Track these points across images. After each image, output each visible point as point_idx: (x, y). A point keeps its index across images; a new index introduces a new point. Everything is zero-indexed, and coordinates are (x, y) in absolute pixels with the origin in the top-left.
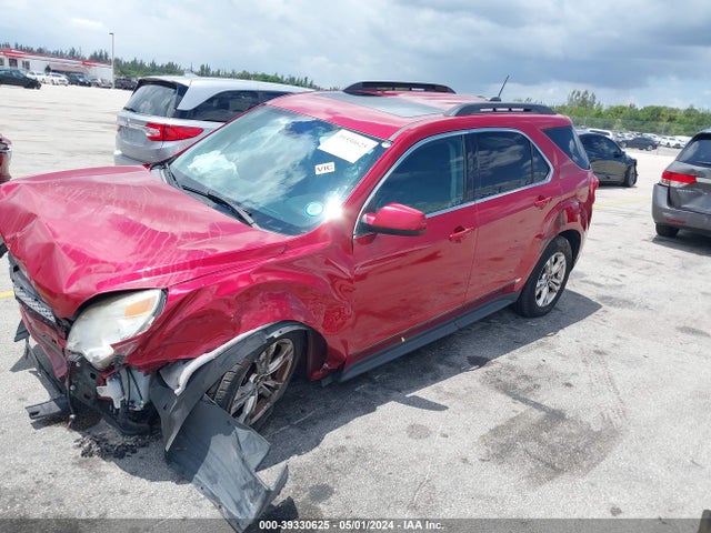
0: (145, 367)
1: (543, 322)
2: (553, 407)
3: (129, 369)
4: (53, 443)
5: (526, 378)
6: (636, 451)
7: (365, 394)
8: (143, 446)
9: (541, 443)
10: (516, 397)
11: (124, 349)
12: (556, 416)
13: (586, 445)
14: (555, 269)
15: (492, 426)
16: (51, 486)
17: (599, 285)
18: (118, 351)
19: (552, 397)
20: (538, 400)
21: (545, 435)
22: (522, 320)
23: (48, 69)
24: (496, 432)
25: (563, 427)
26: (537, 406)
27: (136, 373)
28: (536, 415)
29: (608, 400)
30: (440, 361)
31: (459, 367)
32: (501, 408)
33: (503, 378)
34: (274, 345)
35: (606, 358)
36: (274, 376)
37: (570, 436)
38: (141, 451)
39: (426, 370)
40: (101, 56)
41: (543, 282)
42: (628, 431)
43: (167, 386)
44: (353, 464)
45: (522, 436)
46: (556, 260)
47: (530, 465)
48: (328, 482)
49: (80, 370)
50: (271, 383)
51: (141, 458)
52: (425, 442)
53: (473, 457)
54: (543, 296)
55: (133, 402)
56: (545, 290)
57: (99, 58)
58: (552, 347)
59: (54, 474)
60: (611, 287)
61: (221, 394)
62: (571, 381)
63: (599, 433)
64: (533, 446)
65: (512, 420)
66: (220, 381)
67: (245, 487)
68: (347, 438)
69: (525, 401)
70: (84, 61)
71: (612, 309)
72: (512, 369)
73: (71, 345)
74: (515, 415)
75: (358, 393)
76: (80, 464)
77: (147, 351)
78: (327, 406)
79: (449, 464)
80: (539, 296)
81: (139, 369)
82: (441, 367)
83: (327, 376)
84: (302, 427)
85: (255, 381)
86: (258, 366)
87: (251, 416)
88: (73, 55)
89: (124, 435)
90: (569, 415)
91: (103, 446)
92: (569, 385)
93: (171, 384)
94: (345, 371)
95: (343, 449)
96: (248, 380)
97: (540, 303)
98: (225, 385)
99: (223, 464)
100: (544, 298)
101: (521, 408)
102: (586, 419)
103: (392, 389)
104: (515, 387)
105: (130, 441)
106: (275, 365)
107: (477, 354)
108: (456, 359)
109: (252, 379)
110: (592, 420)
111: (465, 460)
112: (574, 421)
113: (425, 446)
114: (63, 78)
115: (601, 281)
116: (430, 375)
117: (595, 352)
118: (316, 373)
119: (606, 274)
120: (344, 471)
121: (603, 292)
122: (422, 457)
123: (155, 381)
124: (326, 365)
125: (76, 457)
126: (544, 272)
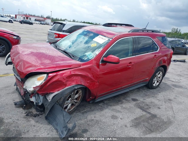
0: (42, 94)
1: (154, 90)
2: (154, 114)
3: (38, 94)
4: (19, 112)
5: (147, 105)
6: (176, 128)
7: (101, 106)
8: (41, 115)
9: (148, 123)
10: (143, 110)
11: (36, 89)
12: (154, 116)
13: (162, 125)
14: (159, 76)
15: (135, 117)
16: (17, 123)
17: (173, 81)
18: (35, 89)
19: (154, 111)
20: (149, 112)
21: (150, 121)
22: (148, 89)
23: (35, 20)
24: (136, 119)
25: (156, 119)
26: (149, 113)
27: (39, 95)
28: (148, 115)
29: (170, 113)
30: (124, 99)
31: (129, 101)
32: (139, 113)
33: (141, 105)
34: (76, 91)
35: (171, 101)
36: (76, 99)
37: (157, 122)
38: (40, 116)
39: (119, 101)
40: (49, 17)
41: (155, 79)
42: (174, 122)
43: (47, 99)
44: (95, 124)
45: (143, 121)
46: (159, 73)
47: (144, 129)
48: (87, 128)
49: (27, 94)
50: (75, 101)
51: (40, 118)
52: (115, 120)
53: (128, 125)
54: (155, 83)
55: (39, 103)
56: (156, 82)
57: (48, 18)
58: (156, 97)
59: (18, 120)
60: (176, 82)
61: (61, 102)
62: (160, 107)
63: (166, 122)
64: (146, 124)
65: (141, 116)
66: (60, 99)
67: (64, 127)
68: (94, 117)
69: (146, 111)
70: (44, 18)
71: (176, 88)
72: (144, 102)
73: (24, 87)
74: (142, 115)
75: (100, 106)
76: (25, 118)
77: (42, 90)
78: (91, 108)
79: (121, 127)
80: (154, 83)
81: (40, 94)
82: (124, 101)
83: (91, 100)
84: (83, 113)
85: (70, 100)
86: (72, 96)
87: (69, 109)
88: (42, 17)
89: (37, 111)
90: (158, 116)
91: (31, 114)
92: (159, 108)
93: (48, 99)
94: (96, 99)
95: (93, 120)
96: (69, 100)
97: (154, 85)
98: (62, 100)
99: (60, 121)
100: (156, 84)
101: (144, 113)
102: (163, 118)
103: (109, 105)
104: (144, 107)
105: (38, 113)
106: (77, 96)
107: (134, 98)
108: (128, 99)
109: (70, 99)
110: (165, 118)
111: (126, 126)
112: (159, 118)
113: (115, 121)
114: (39, 22)
115: (174, 80)
116: (120, 102)
117: (169, 100)
118: (88, 99)
119: (176, 79)
120: (92, 126)
121: (174, 83)
122: (114, 124)
123: (44, 98)
124: (91, 97)
125: (24, 116)
126: (155, 77)
